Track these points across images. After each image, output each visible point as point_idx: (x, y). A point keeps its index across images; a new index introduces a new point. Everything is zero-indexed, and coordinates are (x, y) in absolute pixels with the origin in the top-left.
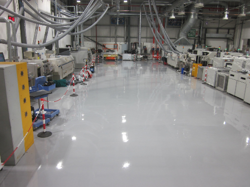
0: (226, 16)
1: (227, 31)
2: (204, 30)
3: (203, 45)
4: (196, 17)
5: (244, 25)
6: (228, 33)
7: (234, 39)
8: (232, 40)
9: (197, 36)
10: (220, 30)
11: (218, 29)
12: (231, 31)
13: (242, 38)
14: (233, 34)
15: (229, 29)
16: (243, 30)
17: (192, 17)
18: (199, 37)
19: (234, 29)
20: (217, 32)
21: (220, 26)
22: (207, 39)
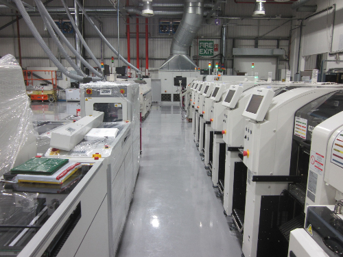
0: (261, 7)
1: (275, 43)
2: (230, 42)
3: (229, 70)
4: (199, 11)
5: (304, 28)
6: (278, 46)
7: (289, 58)
8: (285, 60)
9: (216, 53)
10: (261, 42)
11: (256, 39)
12: (284, 43)
13: (302, 54)
14: (286, 49)
15: (278, 40)
16: (303, 39)
17: (190, 10)
18: (221, 55)
19: (289, 38)
20: (256, 46)
21: (261, 35)
22: (236, 60)
